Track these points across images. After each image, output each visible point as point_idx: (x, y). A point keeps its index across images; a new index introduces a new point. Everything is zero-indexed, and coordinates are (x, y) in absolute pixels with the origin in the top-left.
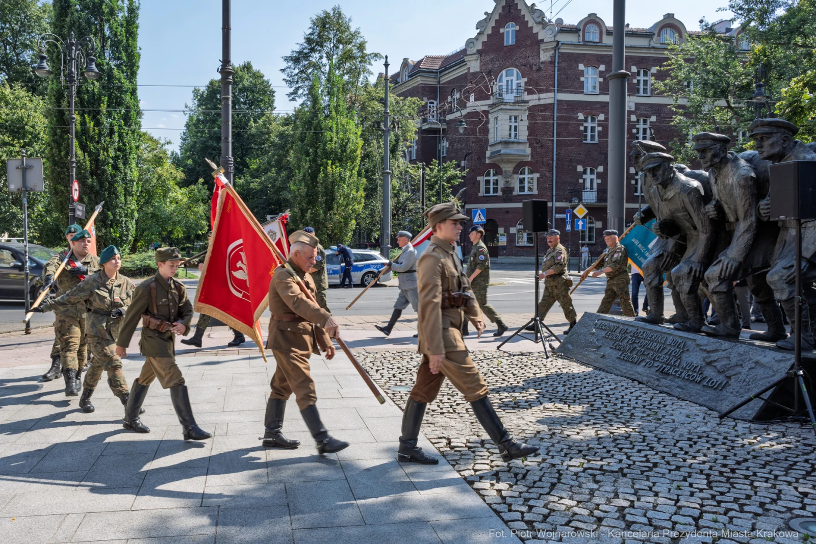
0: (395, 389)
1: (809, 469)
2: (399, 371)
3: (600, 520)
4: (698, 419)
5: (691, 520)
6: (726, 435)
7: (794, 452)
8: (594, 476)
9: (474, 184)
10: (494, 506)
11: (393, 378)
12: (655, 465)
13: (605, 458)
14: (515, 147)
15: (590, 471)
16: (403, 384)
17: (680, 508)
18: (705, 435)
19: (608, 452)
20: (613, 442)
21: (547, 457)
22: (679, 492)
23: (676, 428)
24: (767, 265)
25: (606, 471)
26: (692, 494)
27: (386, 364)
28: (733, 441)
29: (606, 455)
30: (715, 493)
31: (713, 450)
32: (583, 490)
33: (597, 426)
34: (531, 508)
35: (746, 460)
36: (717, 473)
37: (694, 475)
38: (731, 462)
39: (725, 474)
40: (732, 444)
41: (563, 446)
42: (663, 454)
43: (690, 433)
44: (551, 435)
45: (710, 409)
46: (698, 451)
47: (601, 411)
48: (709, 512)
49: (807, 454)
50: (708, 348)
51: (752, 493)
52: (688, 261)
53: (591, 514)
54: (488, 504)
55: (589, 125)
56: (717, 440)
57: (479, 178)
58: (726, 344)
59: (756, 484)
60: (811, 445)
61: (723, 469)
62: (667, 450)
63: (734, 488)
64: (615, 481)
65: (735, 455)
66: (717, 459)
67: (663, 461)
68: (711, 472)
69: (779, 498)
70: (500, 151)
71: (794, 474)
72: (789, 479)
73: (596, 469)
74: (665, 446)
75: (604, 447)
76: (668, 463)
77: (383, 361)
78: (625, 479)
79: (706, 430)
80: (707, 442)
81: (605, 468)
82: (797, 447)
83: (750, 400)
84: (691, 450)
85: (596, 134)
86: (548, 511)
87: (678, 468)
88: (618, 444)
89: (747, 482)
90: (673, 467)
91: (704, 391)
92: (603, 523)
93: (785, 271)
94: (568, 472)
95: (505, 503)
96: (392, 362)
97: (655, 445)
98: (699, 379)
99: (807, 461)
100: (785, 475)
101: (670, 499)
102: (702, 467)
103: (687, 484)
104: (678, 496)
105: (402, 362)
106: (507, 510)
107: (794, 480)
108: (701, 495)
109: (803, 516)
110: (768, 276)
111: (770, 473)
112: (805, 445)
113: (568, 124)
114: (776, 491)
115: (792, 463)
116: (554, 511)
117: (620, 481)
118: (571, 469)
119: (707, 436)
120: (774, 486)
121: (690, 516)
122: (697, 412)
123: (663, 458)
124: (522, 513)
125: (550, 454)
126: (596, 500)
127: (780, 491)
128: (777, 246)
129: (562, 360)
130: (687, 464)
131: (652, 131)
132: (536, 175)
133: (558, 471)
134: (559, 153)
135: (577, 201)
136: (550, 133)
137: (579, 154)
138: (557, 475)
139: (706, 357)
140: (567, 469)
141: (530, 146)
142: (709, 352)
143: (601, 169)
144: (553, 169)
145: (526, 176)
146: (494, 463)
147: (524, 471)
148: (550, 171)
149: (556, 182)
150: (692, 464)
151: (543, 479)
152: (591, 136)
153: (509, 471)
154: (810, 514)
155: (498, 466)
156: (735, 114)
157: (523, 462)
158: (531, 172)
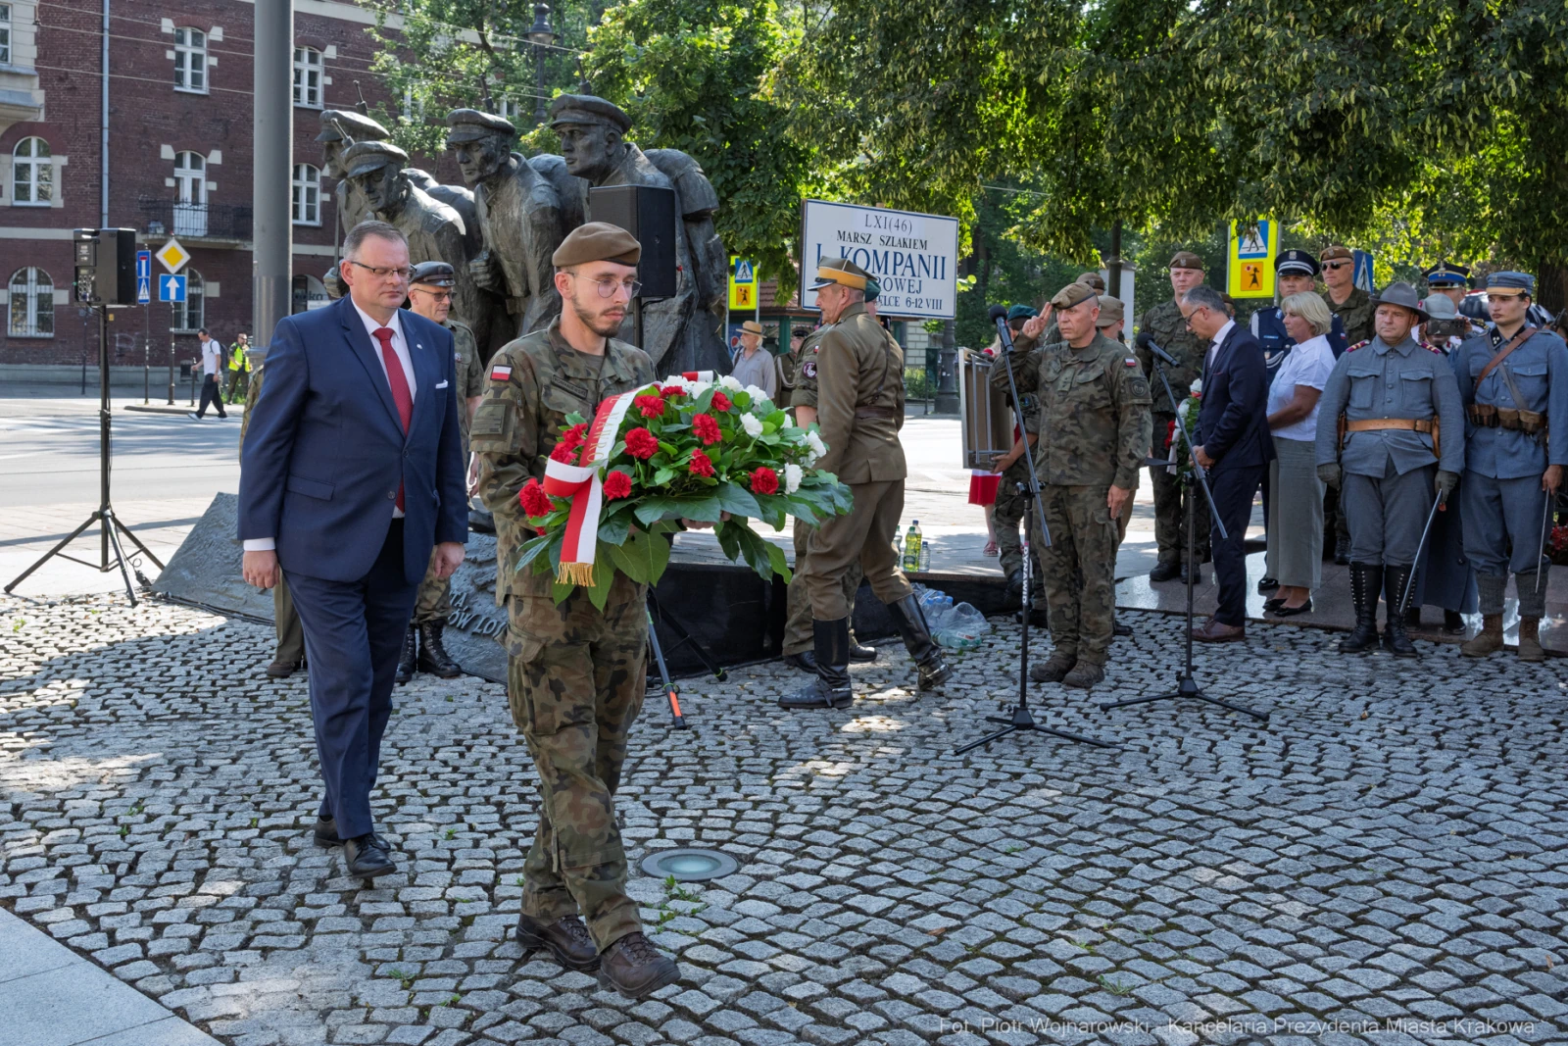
1: (664, 768)
3: (309, 924)
4: (468, 701)
5: (480, 891)
7: (638, 741)
8: (284, 841)
10: (75, 941)
12: (401, 800)
13: (301, 802)
14: (4, 83)
15: (275, 833)
17: (458, 872)
18: (484, 730)
19: (305, 789)
20: (310, 767)
21: (175, 818)
22: (453, 844)
23: (430, 725)
26: (476, 844)
29: (302, 796)
30: (517, 835)
31: (502, 756)
32: (266, 873)
33: (271, 740)
34: (159, 929)
36: (515, 798)
37: (475, 808)
39: (529, 798)
41: (208, 792)
42: (414, 778)
43: (456, 731)
44: (176, 771)
45: (488, 681)
46: (477, 763)
47: (275, 709)
48: (510, 871)
49: (658, 742)
50: (480, 557)
53: (290, 916)
54: (59, 940)
55: (188, 50)
56: (507, 737)
60: (662, 726)
61: (525, 790)
62: (420, 769)
66: (511, 773)
67: (414, 791)
68: (505, 798)
71: (641, 779)
72: (633, 789)
73: (286, 827)
74: (413, 763)
75: (295, 781)
76: (425, 793)
79: (486, 721)
80: (491, 743)
82: (641, 732)
84: (463, 762)
85: (205, 72)
86: (198, 928)
87: (445, 800)
90: (436, 800)
91: (474, 645)
92: (318, 929)
94: (228, 841)
95: (98, 930)
97: (396, 762)
98: (464, 622)
99: (659, 754)
101: (438, 860)
102: (487, 791)
103: (465, 827)
104: (452, 851)
106: (106, 944)
107: (643, 790)
108: (493, 842)
109: (662, 849)
112: (654, 726)
113: (137, 43)
115: (636, 761)
116: (211, 925)
118: (234, 834)
119: (489, 733)
121: (478, 884)
122: (465, 689)
123: (414, 784)
124: (143, 943)
125: (182, 811)
126: (295, 889)
129: (170, 607)
130: (460, 790)
131: (329, 81)
132: (60, 161)
133: (207, 844)
134: (116, 111)
135: (161, 231)
136: (94, 58)
137: (166, 117)
138: (206, 852)
139: (478, 575)
140: (225, 837)
141: (42, 87)
142: (481, 564)
143: (216, 157)
144: (101, 149)
145: (34, 160)
146: (55, 851)
147: (130, 856)
148: (94, 153)
149: (110, 180)
150: (468, 788)
151: (176, 865)
152: (193, 75)
153: (94, 862)
154: (674, 844)
155: (67, 855)
156: (496, 63)
157: (123, 837)
158: (45, 151)
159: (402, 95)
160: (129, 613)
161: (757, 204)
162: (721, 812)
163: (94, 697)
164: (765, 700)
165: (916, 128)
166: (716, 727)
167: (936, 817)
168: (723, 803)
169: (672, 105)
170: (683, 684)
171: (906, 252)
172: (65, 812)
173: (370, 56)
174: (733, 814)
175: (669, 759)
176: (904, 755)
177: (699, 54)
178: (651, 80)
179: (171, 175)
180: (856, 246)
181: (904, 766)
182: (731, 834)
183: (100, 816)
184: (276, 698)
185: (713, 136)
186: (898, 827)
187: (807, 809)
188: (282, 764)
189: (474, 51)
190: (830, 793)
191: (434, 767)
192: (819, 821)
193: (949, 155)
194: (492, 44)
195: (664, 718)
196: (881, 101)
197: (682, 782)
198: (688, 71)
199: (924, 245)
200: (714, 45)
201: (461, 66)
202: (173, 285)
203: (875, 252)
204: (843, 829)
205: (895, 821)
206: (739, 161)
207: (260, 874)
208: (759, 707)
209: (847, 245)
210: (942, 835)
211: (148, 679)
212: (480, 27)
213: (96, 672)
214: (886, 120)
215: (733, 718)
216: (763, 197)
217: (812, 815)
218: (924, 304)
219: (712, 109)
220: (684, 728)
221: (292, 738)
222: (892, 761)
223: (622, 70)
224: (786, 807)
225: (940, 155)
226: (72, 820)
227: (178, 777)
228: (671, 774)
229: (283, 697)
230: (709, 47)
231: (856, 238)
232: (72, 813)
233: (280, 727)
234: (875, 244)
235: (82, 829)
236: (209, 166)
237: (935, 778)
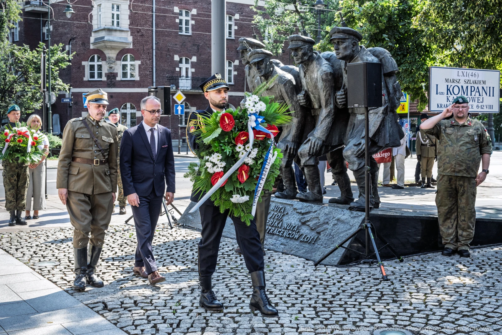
0: (40, 265)
1: (380, 296)
2: (39, 248)
4: (299, 267)
6: (321, 277)
7: (368, 285)
9: (79, 68)
11: (34, 255)
12: (277, 304)
13: (239, 303)
14: (118, 34)
15: (230, 315)
16: (46, 259)
17: (300, 333)
18: (307, 279)
19: (240, 299)
20: (241, 291)
22: (298, 322)
23: (285, 276)
24: (341, 143)
25: (241, 313)
26: (307, 322)
27: (24, 243)
28: (327, 282)
29: (238, 301)
30: (322, 320)
31: (314, 289)
32: (228, 329)
33: (225, 280)
35: (338, 294)
36: (321, 305)
37: (305, 309)
38: (328, 296)
39: (326, 305)
40: (327, 284)
42: (281, 296)
43: (296, 279)
44: (191, 290)
45: (307, 260)
46: (305, 291)
49: (377, 285)
50: (303, 211)
51: (346, 316)
52: (284, 140)
55: (184, 18)
56: (316, 282)
57: (84, 63)
58: (315, 207)
59: (348, 310)
60: (378, 279)
61: (325, 302)
62: (283, 293)
63: (334, 314)
64: (250, 320)
65: (330, 291)
66: (318, 296)
67: (281, 301)
68: (317, 305)
69: (365, 318)
70: (103, 37)
71: (371, 300)
72: (368, 304)
73: (234, 313)
74: (280, 290)
75: (236, 296)
76: (285, 302)
77: (20, 240)
78: (257, 318)
80: (310, 284)
81: (240, 311)
82: (369, 281)
83: (336, 249)
84: (299, 291)
85: (190, 27)
87: (293, 305)
88: (245, 292)
89: (342, 309)
90: (290, 305)
91: (301, 246)
93: (355, 148)
94: (212, 317)
96: (29, 241)
97: (273, 290)
98: (297, 236)
99: (377, 290)
100: (366, 301)
101: (292, 328)
102: (310, 302)
104: (298, 324)
105: (39, 240)
107: (372, 304)
108: (313, 322)
110: (344, 151)
111: (355, 301)
112: (374, 279)
113: (165, 16)
114: (362, 313)
115: (368, 292)
117: (253, 319)
118: (215, 315)
120: (360, 310)
122: (298, 263)
123: (281, 299)
125: (194, 305)
127: (364, 312)
128: (348, 128)
129: (185, 230)
130: (299, 301)
131: (236, 28)
132: (138, 63)
133: (205, 318)
134: (158, 43)
135: (174, 88)
136: (150, 23)
137: (176, 45)
138: (205, 321)
139: (302, 218)
140: (211, 315)
141: (131, 35)
142: (303, 214)
143: (194, 59)
144: (153, 57)
145: (129, 63)
146: (150, 318)
147: (177, 321)
148: (150, 59)
149: (156, 69)
150: (302, 301)
151: (194, 325)
152: (186, 28)
153: (164, 322)
154: (386, 326)
155: (155, 320)
156: (302, 18)
157: (174, 314)
158: (133, 59)
159: (264, 32)
160: (170, 231)
161: (410, 69)
162: (405, 314)
163: (160, 262)
164: (420, 270)
165: (478, 36)
166: (400, 280)
167: (497, 319)
168: (405, 310)
169: (374, 30)
170: (385, 263)
171: (476, 86)
172: (153, 304)
173: (252, 17)
174: (410, 315)
175: (382, 292)
176: (481, 293)
177: (385, 9)
178: (366, 21)
179: (178, 67)
180: (453, 85)
181: (481, 298)
182: (409, 323)
183: (165, 306)
184: (226, 264)
185: (391, 42)
186: (480, 322)
187: (441, 314)
188: (230, 289)
189: (292, 13)
190: (450, 308)
191: (288, 292)
192: (446, 319)
193: (491, 46)
194: (299, 10)
195: (379, 276)
196: (463, 25)
197: (388, 301)
198: (381, 16)
199: (484, 82)
200: (391, 5)
201: (287, 19)
202: (179, 108)
203: (462, 87)
204: (456, 322)
205: (478, 320)
206: (402, 52)
207: (225, 330)
208: (417, 273)
209: (449, 84)
210: (499, 327)
211: (179, 256)
212: (295, 3)
213: (160, 253)
214: (466, 33)
215: (407, 277)
216: (412, 66)
217: (443, 316)
218: (485, 107)
219: (391, 32)
220: (387, 280)
221: (234, 280)
222: (476, 296)
223: (354, 17)
224: (432, 313)
225: (488, 46)
226: (155, 307)
227: (192, 293)
228: (383, 298)
229: (229, 264)
230: (389, 6)
231: (453, 82)
232: (155, 304)
233: (228, 275)
234: (462, 83)
235: (159, 311)
236: (192, 62)
237: (494, 303)
